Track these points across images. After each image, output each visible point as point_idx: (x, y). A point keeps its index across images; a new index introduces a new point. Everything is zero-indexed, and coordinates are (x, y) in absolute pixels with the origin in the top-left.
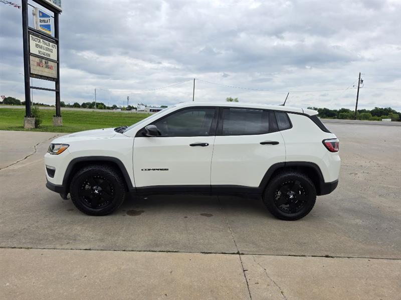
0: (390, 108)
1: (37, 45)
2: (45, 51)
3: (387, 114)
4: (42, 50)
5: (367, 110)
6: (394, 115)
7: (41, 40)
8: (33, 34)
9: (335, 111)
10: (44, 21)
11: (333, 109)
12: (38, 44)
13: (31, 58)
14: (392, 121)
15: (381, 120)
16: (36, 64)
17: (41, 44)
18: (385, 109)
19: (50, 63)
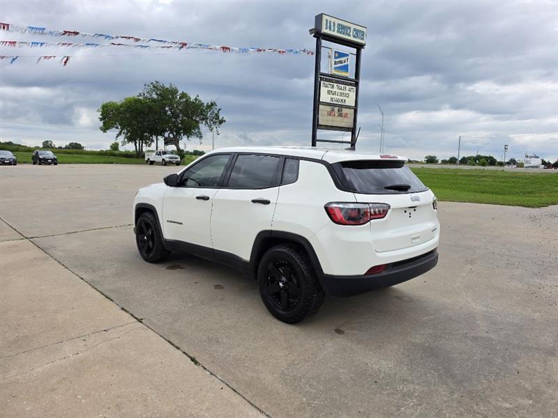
1: (329, 92)
2: (339, 97)
4: (336, 97)
7: (335, 85)
8: (326, 80)
10: (341, 62)
12: (331, 89)
13: (321, 107)
16: (326, 113)
17: (335, 89)
19: (345, 111)
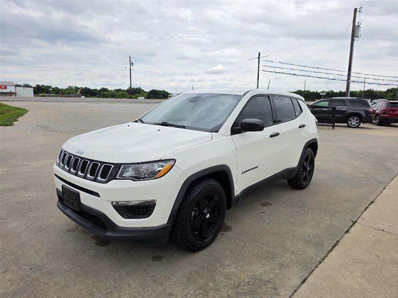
0: (140, 88)
3: (139, 93)
5: (122, 89)
6: (144, 93)
9: (96, 90)
11: (93, 88)
14: (145, 98)
15: (137, 98)
18: (137, 88)
